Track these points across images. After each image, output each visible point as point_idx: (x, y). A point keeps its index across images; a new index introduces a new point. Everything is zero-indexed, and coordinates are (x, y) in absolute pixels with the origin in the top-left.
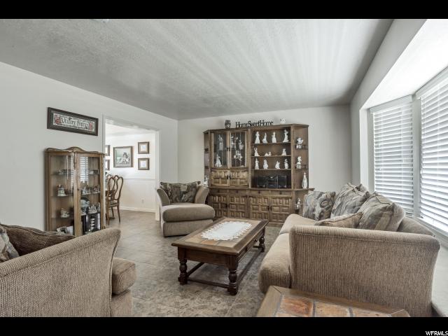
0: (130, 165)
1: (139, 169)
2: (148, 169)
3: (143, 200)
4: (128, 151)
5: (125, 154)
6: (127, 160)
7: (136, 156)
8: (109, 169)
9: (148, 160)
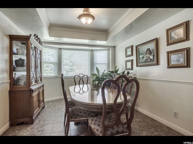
0: (155, 62)
1: (169, 67)
2: (188, 65)
3: (175, 113)
4: (152, 46)
5: (149, 49)
6: (151, 57)
7: (164, 49)
8: (132, 69)
9: (188, 50)
